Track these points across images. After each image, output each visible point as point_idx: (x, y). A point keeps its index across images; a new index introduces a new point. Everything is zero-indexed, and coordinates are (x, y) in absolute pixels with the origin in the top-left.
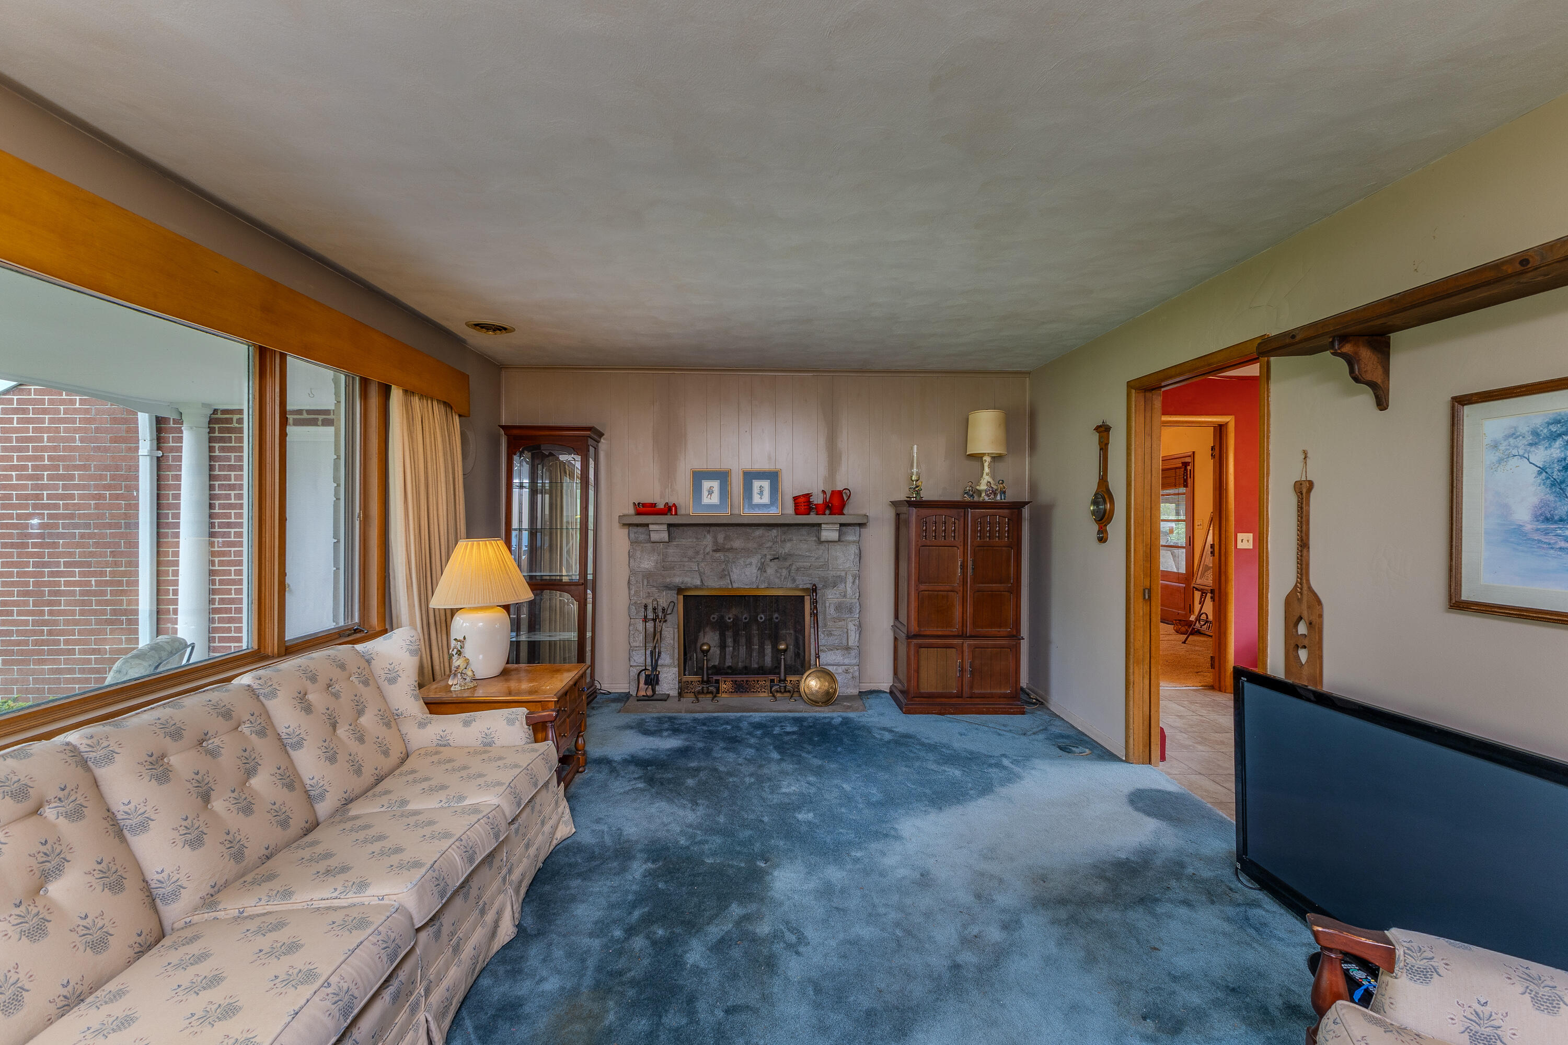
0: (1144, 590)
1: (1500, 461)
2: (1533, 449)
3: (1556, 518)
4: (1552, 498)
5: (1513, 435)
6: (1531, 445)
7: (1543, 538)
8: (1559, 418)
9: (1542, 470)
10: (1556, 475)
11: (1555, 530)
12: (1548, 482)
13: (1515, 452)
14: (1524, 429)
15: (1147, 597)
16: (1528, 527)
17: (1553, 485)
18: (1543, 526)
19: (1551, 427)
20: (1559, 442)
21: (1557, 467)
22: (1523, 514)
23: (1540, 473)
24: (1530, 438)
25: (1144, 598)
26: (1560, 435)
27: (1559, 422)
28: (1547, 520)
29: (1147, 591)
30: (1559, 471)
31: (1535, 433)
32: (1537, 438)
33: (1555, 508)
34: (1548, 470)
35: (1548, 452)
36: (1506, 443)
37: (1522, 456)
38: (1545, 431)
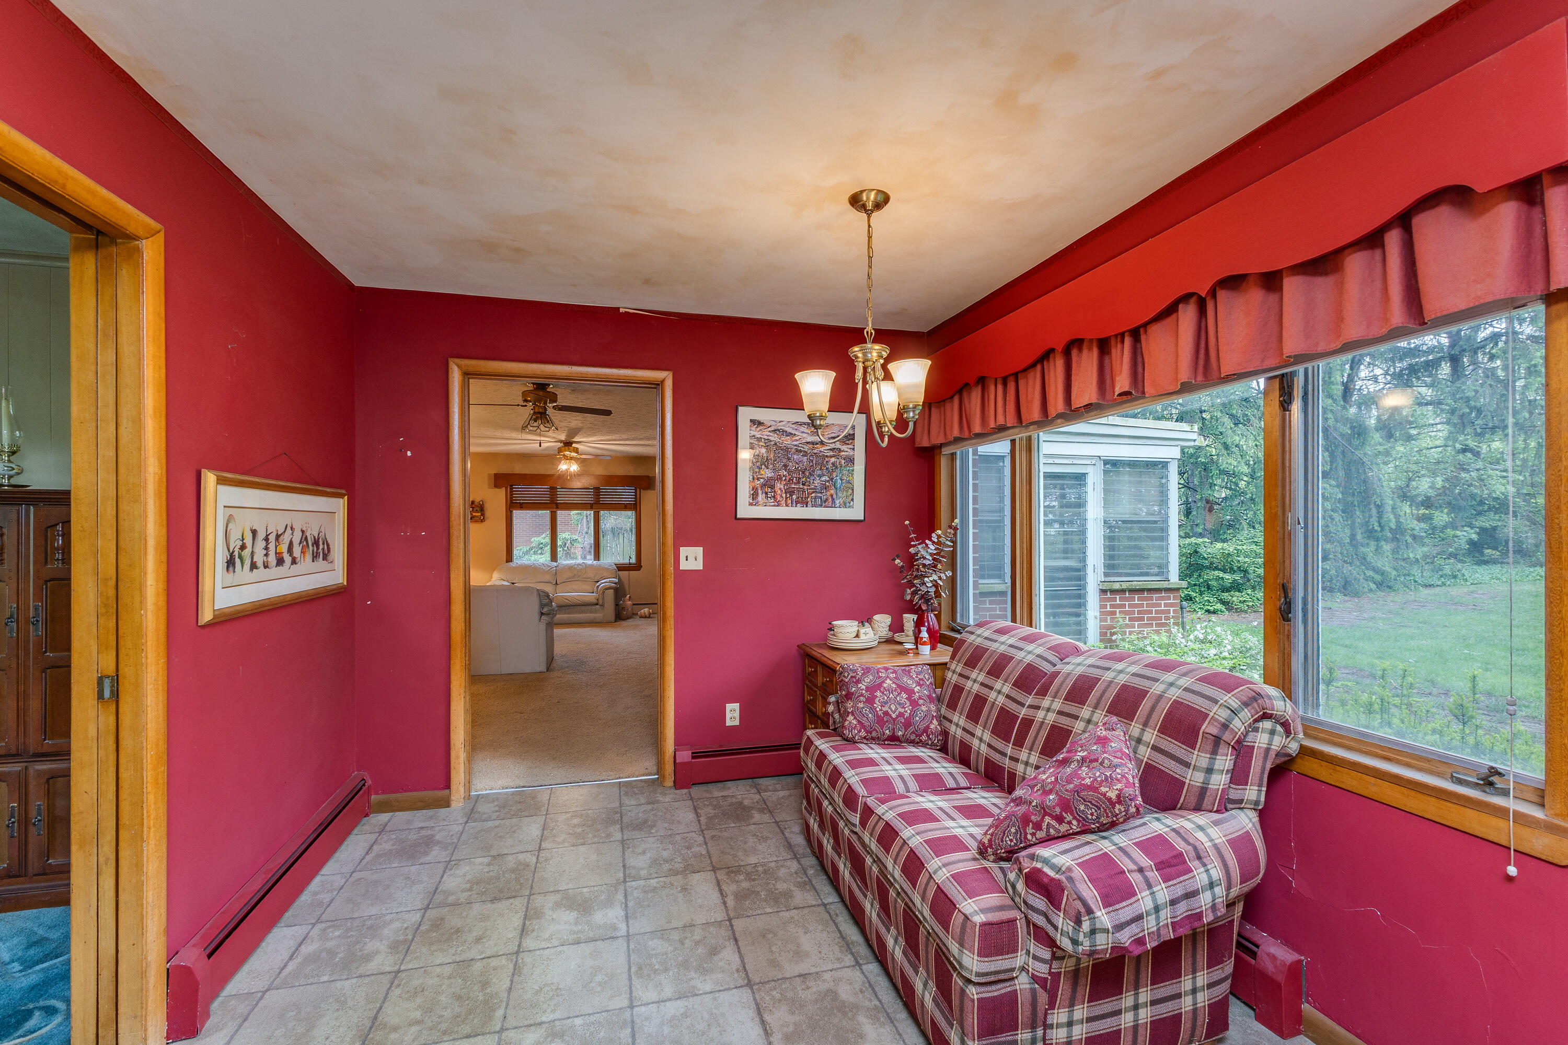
0: (100, 681)
15: (107, 694)
25: (100, 696)
29: (107, 683)
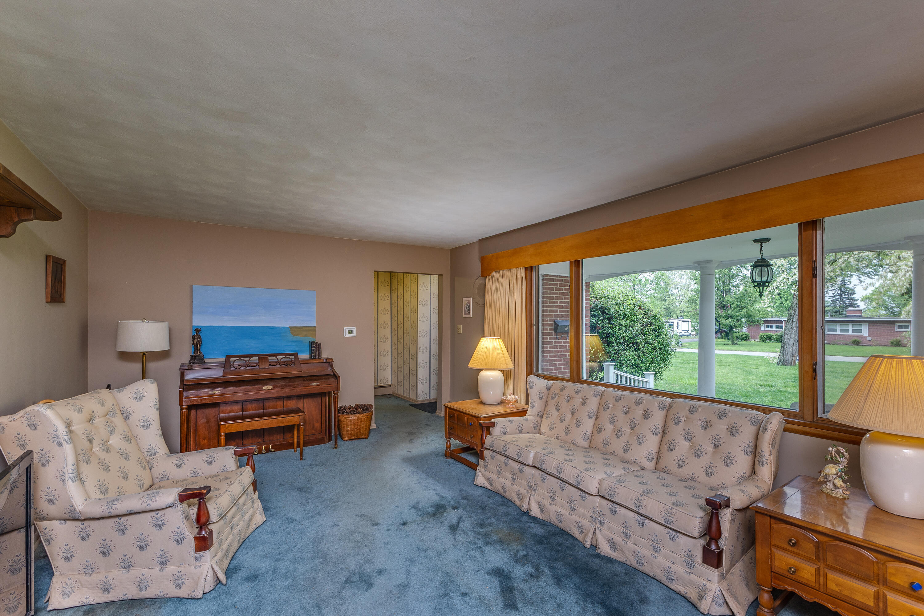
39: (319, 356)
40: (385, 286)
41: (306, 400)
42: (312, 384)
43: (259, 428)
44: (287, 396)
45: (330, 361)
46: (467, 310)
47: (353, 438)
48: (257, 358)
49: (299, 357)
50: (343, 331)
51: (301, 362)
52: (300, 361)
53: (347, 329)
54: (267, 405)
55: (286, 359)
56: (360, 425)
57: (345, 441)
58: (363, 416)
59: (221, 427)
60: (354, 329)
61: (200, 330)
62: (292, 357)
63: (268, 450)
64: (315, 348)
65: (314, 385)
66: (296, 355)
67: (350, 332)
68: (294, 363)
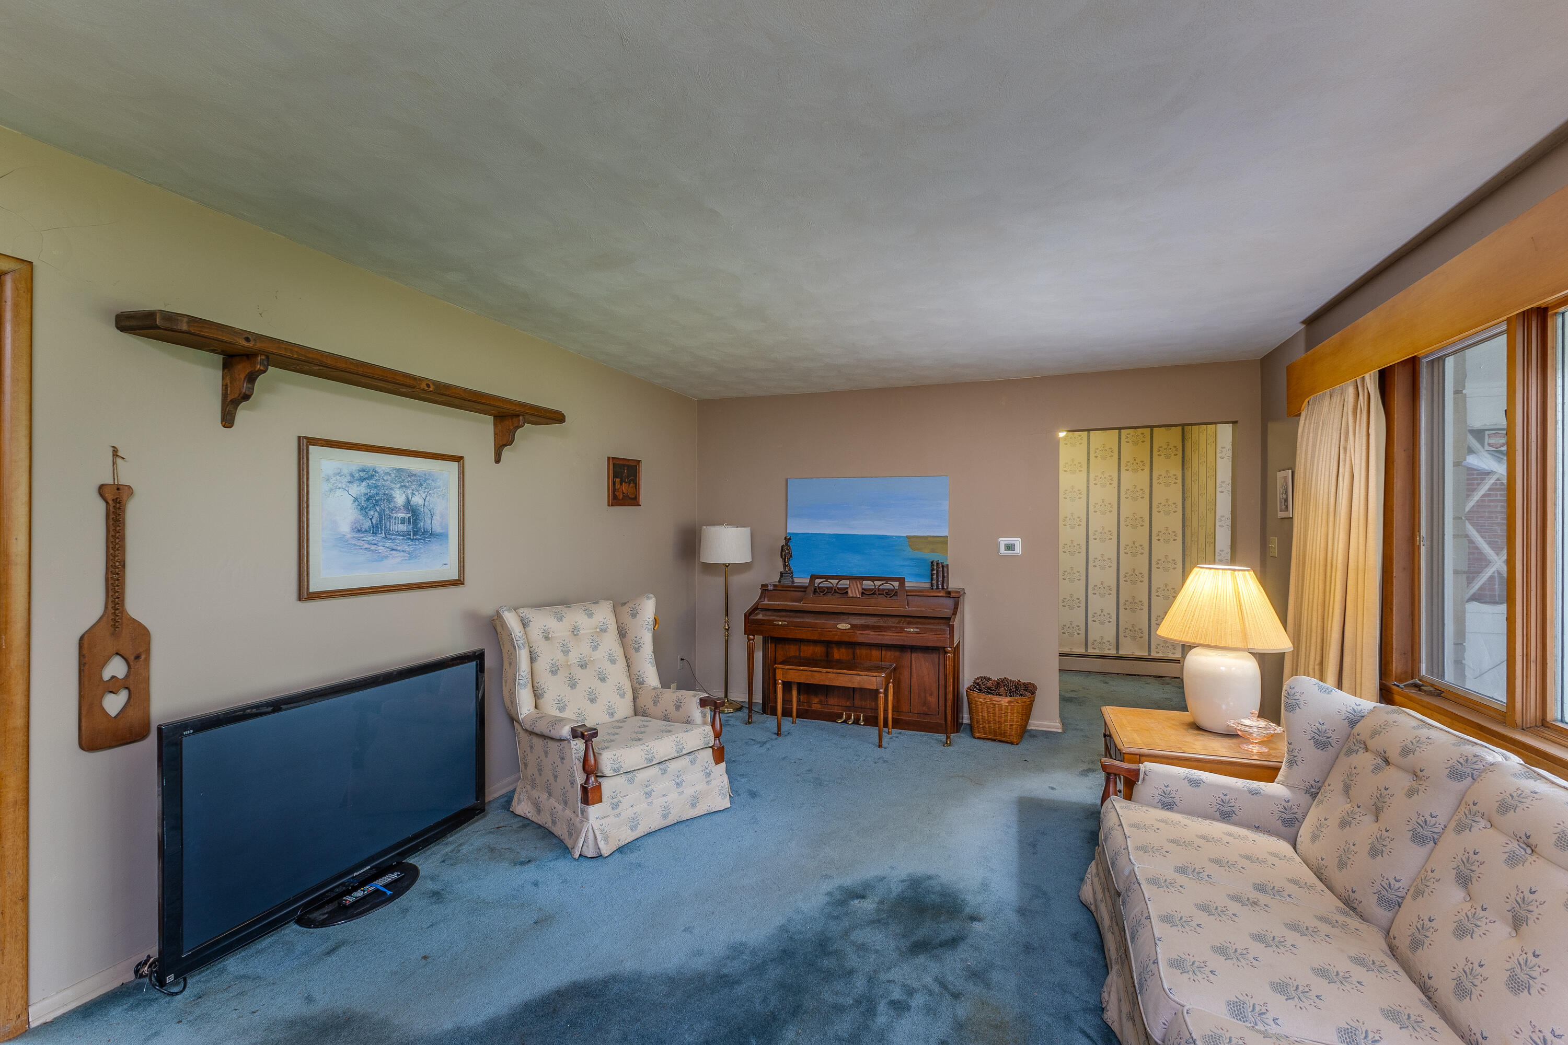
1: (331, 490)
2: (350, 485)
3: (363, 530)
4: (361, 517)
5: (339, 474)
6: (349, 482)
7: (357, 543)
8: (364, 468)
9: (356, 499)
10: (363, 503)
11: (362, 537)
12: (359, 507)
13: (340, 485)
14: (345, 471)
16: (349, 536)
17: (361, 509)
18: (357, 535)
19: (360, 473)
20: (364, 484)
21: (363, 498)
22: (345, 528)
23: (355, 501)
24: (349, 478)
26: (365, 479)
27: (364, 471)
28: (359, 531)
30: (365, 501)
31: (352, 476)
32: (353, 479)
33: (363, 524)
34: (359, 500)
35: (359, 489)
36: (334, 479)
37: (344, 489)
38: (357, 475)
39: (943, 586)
40: (1168, 457)
41: (914, 655)
42: (908, 630)
43: (822, 683)
44: (886, 644)
45: (957, 595)
46: (1283, 501)
47: (989, 736)
48: (848, 582)
49: (907, 584)
50: (998, 545)
51: (909, 594)
52: (907, 591)
53: (1003, 541)
54: (858, 653)
55: (887, 586)
56: (1000, 717)
57: (974, 738)
58: (1005, 702)
59: (777, 671)
60: (1017, 541)
61: (790, 539)
62: (896, 584)
63: (856, 722)
64: (938, 571)
65: (911, 633)
66: (902, 581)
67: (1009, 547)
68: (896, 594)
